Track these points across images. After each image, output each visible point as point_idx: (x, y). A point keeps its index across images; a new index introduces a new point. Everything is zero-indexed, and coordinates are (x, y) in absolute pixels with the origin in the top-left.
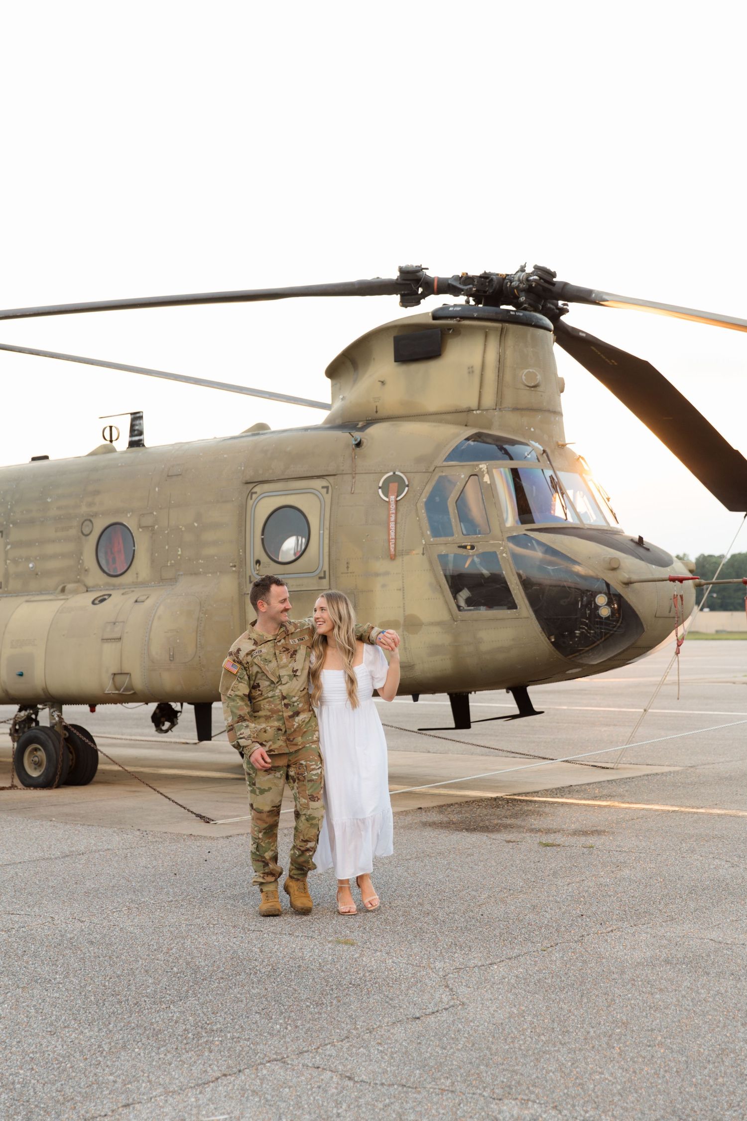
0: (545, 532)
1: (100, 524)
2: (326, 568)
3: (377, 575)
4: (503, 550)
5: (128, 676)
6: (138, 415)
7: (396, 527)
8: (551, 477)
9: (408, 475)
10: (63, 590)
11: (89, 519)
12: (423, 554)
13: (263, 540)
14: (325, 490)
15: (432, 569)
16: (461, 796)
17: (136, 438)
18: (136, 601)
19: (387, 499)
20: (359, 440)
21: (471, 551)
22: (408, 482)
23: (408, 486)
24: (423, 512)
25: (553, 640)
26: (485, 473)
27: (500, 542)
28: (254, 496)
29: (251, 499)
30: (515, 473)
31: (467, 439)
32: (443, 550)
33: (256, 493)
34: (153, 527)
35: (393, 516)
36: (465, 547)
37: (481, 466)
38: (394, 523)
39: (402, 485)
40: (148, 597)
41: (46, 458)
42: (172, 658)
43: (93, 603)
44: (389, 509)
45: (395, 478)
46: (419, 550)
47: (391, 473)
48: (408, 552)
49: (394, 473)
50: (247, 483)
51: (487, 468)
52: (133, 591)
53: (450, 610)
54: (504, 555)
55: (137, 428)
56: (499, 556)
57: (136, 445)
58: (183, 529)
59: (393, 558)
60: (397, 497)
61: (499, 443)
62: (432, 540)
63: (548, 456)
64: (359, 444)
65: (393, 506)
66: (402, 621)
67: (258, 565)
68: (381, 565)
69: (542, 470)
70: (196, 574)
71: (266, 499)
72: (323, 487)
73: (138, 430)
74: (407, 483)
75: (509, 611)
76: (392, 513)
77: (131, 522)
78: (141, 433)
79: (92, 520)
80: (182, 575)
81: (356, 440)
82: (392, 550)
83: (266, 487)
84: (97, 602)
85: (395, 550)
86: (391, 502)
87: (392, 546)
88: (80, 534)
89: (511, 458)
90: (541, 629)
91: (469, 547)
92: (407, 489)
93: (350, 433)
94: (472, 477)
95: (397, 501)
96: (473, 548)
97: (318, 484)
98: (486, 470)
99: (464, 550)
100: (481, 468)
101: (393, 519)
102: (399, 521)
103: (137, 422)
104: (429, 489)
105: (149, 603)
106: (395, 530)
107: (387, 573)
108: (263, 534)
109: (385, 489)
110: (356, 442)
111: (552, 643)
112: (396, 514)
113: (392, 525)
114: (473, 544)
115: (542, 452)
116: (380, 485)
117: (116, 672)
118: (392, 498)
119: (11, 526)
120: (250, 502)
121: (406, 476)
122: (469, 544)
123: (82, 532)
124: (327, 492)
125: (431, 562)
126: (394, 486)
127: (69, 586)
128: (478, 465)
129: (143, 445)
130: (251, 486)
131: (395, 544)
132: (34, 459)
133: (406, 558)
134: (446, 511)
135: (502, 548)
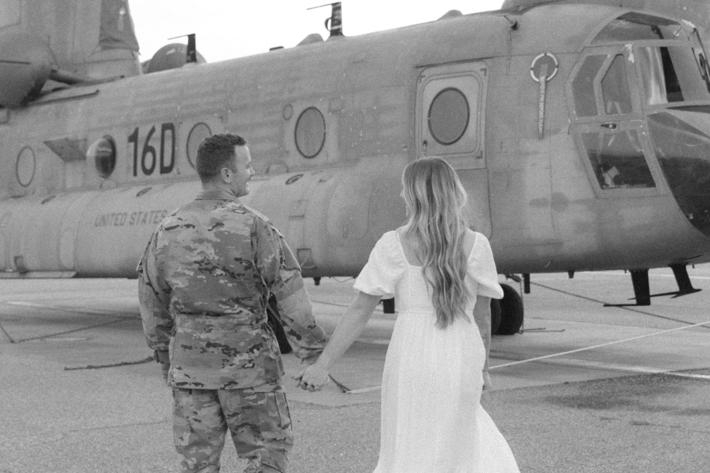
0: (686, 110)
1: (298, 109)
2: (483, 148)
3: (527, 154)
4: (643, 128)
5: (309, 251)
6: (337, 6)
7: (545, 107)
8: (701, 55)
9: (558, 56)
10: (267, 171)
11: (289, 105)
12: (569, 133)
13: (429, 122)
14: (483, 72)
15: (577, 148)
16: (626, 371)
17: (336, 27)
18: (321, 181)
19: (537, 80)
20: (514, 23)
21: (613, 130)
22: (558, 62)
23: (557, 67)
24: (570, 92)
25: (691, 218)
26: (630, 52)
27: (641, 121)
28: (423, 79)
29: (420, 82)
30: (664, 51)
31: (619, 18)
32: (587, 129)
33: (424, 76)
34: (340, 110)
35: (543, 96)
36: (607, 126)
37: (626, 46)
38: (543, 103)
39: (551, 65)
40: (330, 177)
41: (281, 48)
42: (345, 235)
43: (287, 183)
44: (539, 90)
45: (546, 60)
46: (565, 129)
47: (543, 55)
48: (557, 131)
49: (546, 54)
50: (417, 67)
51: (632, 48)
52: (322, 171)
53: (593, 188)
54: (644, 133)
55: (336, 17)
56: (639, 135)
57: (336, 33)
58: (365, 112)
59: (541, 137)
60: (547, 77)
61: (653, 23)
62: (577, 119)
63: (698, 35)
64: (515, 27)
65: (543, 87)
66: (549, 199)
67: (425, 145)
68: (530, 145)
69: (693, 49)
70: (374, 154)
71: (434, 82)
72: (482, 70)
73: (337, 20)
74: (557, 64)
75: (648, 189)
76: (542, 94)
77: (322, 106)
78: (339, 22)
79: (292, 104)
80: (363, 156)
81: (512, 23)
82: (541, 129)
83: (432, 70)
84: (290, 181)
85: (543, 130)
86: (542, 83)
87: (541, 125)
88: (283, 119)
89: (661, 37)
90: (678, 207)
91: (611, 126)
92: (556, 69)
93: (505, 16)
94: (618, 57)
95: (547, 82)
96: (614, 126)
97: (477, 66)
98: (631, 49)
99: (606, 128)
100: (627, 48)
101: (542, 99)
102: (548, 100)
103: (337, 12)
104: (577, 69)
105: (330, 182)
106: (544, 110)
107: (536, 153)
108: (429, 116)
109: (537, 70)
110: (512, 25)
111: (691, 221)
112: (545, 94)
113: (541, 105)
114: (615, 123)
115: (693, 30)
116: (532, 66)
117: (299, 247)
118: (543, 78)
119: (229, 112)
120: (420, 85)
121: (556, 58)
122: (611, 123)
123: (284, 116)
124: (485, 75)
125: (575, 142)
126: (545, 67)
127: (273, 167)
128: (623, 45)
129: (342, 34)
130: (420, 70)
131: (543, 123)
132: (271, 49)
133: (554, 137)
134: (592, 91)
135: (642, 126)
